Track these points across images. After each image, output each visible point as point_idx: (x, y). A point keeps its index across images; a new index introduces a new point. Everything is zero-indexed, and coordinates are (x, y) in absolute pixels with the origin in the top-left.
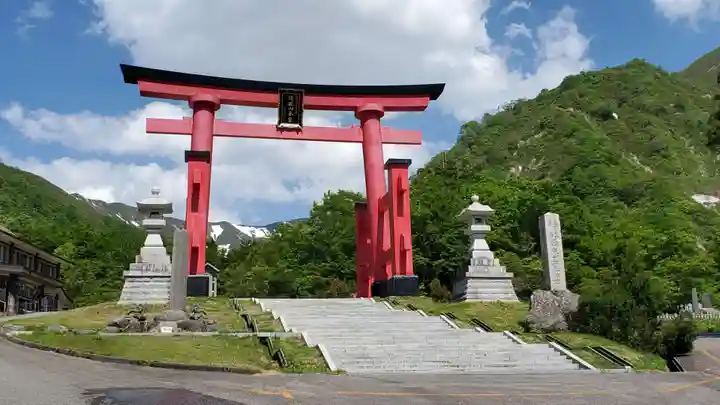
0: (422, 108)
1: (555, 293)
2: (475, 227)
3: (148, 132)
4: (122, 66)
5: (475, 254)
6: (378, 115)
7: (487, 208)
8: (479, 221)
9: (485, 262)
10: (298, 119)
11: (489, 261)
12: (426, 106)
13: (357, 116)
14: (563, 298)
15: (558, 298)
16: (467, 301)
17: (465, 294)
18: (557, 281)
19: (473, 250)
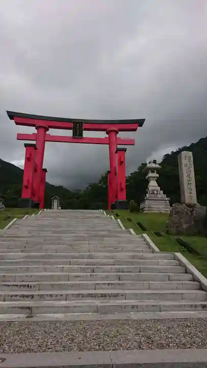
0: (135, 130)
1: (189, 206)
3: (17, 139)
4: (7, 111)
5: (150, 188)
6: (117, 132)
8: (153, 172)
9: (155, 192)
10: (81, 134)
11: (157, 191)
12: (136, 129)
13: (107, 133)
14: (195, 209)
15: (191, 209)
16: (145, 212)
17: (144, 208)
18: (191, 197)
19: (150, 186)
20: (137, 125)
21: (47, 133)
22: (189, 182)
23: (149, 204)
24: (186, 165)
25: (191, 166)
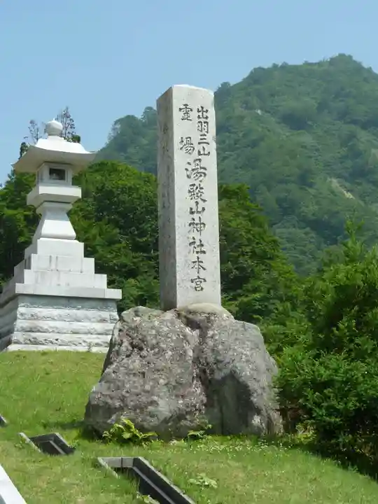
2: (48, 189)
14: (210, 333)
15: (196, 333)
16: (12, 348)
17: (10, 332)
18: (198, 283)
19: (40, 236)
22: (196, 216)
23: (34, 317)
24: (187, 143)
25: (212, 148)
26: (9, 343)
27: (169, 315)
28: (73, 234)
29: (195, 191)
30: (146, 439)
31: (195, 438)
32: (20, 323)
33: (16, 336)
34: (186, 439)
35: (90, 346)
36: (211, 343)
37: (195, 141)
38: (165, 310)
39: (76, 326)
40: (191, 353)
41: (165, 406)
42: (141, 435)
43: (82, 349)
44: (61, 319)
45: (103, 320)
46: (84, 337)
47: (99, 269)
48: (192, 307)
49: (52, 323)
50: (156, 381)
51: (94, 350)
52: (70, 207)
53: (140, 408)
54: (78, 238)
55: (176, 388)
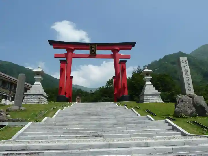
2: (147, 77)
3: (55, 57)
4: (48, 40)
5: (147, 86)
6: (118, 51)
7: (150, 70)
10: (95, 53)
12: (131, 48)
13: (112, 51)
14: (194, 98)
15: (191, 98)
16: (144, 102)
17: (144, 100)
18: (190, 90)
19: (146, 84)
20: (132, 45)
21: (73, 52)
22: (187, 79)
23: (147, 97)
24: (184, 67)
25: (188, 67)
26: (144, 101)
27: (186, 96)
28: (151, 84)
29: (187, 74)
30: (187, 117)
31: (195, 117)
32: (145, 98)
33: (145, 100)
34: (194, 117)
35: (157, 101)
36: (195, 100)
37: (185, 66)
38: (184, 95)
39: (154, 98)
40: (191, 102)
41: (189, 111)
42: (186, 117)
43: (155, 102)
44: (151, 97)
45: (158, 97)
46: (155, 100)
47: (156, 89)
48: (190, 94)
49: (150, 98)
50: (187, 107)
51: (157, 102)
52: (150, 80)
53: (185, 112)
54: (152, 84)
55: (190, 108)
